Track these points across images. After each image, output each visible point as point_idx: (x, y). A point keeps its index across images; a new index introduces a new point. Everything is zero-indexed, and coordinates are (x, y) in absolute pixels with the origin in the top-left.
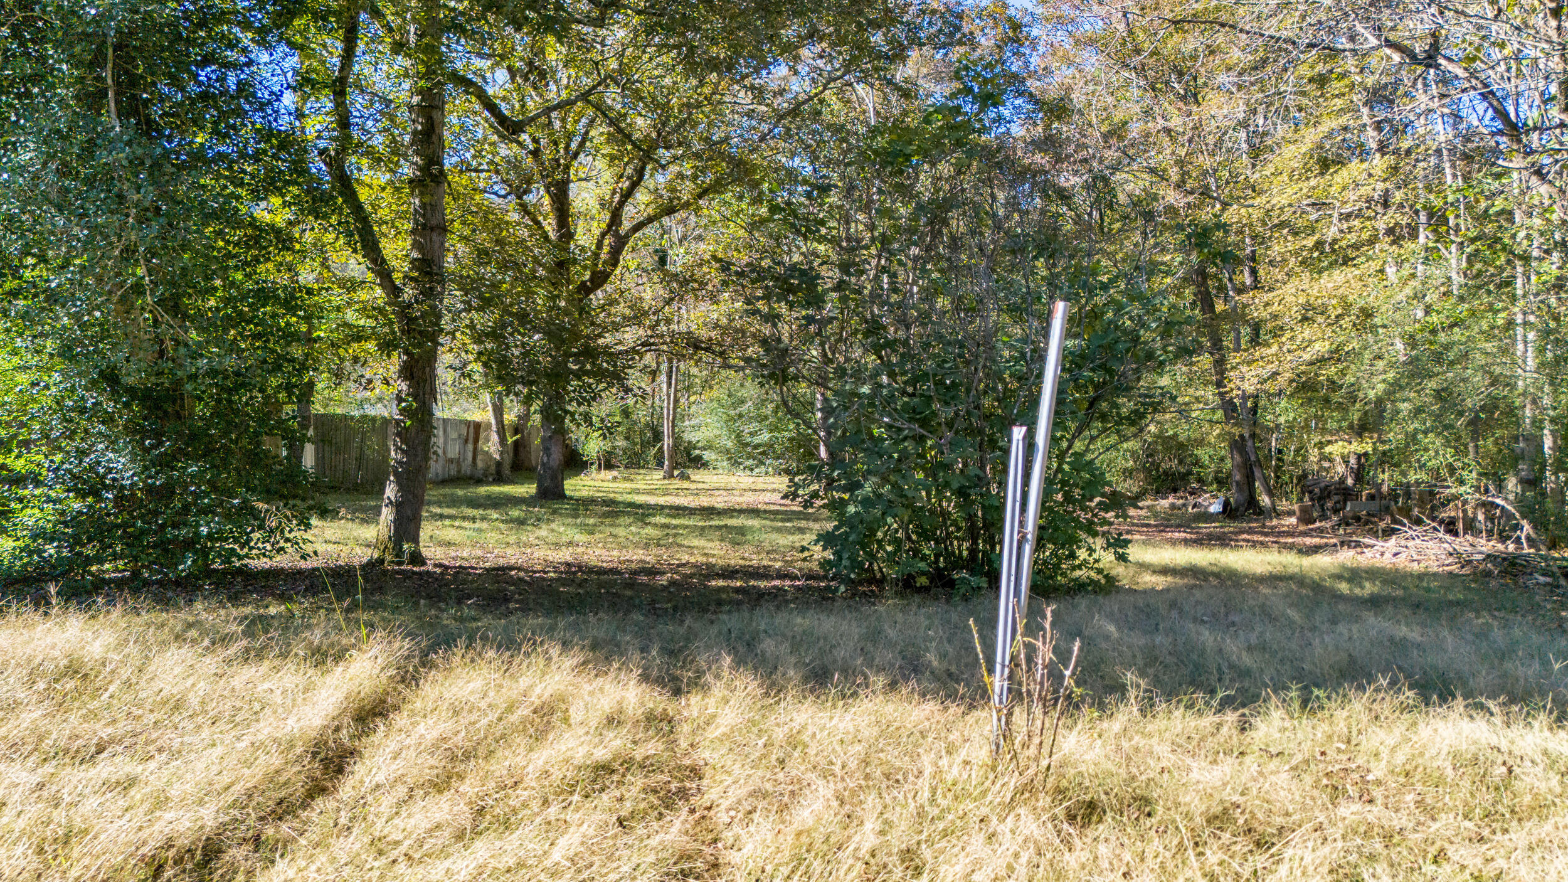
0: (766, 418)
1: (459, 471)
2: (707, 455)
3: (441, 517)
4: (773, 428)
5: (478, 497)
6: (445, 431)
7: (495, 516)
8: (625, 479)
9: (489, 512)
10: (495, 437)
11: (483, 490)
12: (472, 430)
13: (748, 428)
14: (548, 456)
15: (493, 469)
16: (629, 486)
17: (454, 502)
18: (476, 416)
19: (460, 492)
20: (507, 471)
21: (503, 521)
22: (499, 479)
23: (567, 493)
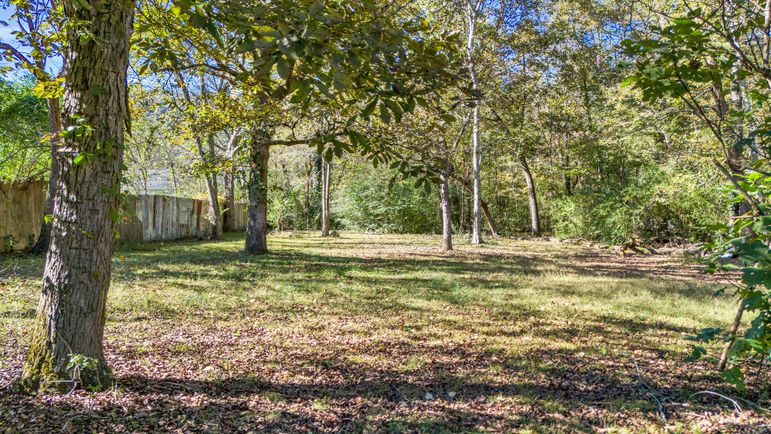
0: (383, 198)
1: (187, 233)
2: (344, 221)
3: (167, 273)
4: (388, 204)
5: (200, 253)
6: (178, 206)
7: (215, 272)
8: (298, 237)
9: (209, 267)
10: (211, 209)
11: (204, 246)
12: (196, 204)
13: (371, 205)
14: (255, 220)
15: (210, 231)
16: (301, 241)
17: (180, 259)
18: (199, 196)
19: (186, 249)
20: (220, 232)
21: (222, 278)
22: (215, 238)
23: (269, 248)
